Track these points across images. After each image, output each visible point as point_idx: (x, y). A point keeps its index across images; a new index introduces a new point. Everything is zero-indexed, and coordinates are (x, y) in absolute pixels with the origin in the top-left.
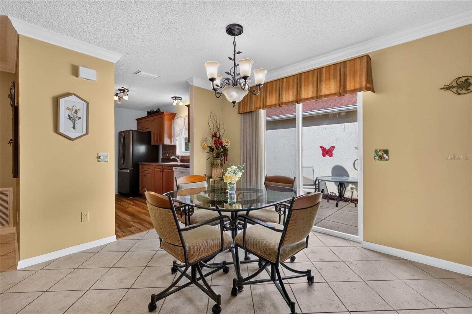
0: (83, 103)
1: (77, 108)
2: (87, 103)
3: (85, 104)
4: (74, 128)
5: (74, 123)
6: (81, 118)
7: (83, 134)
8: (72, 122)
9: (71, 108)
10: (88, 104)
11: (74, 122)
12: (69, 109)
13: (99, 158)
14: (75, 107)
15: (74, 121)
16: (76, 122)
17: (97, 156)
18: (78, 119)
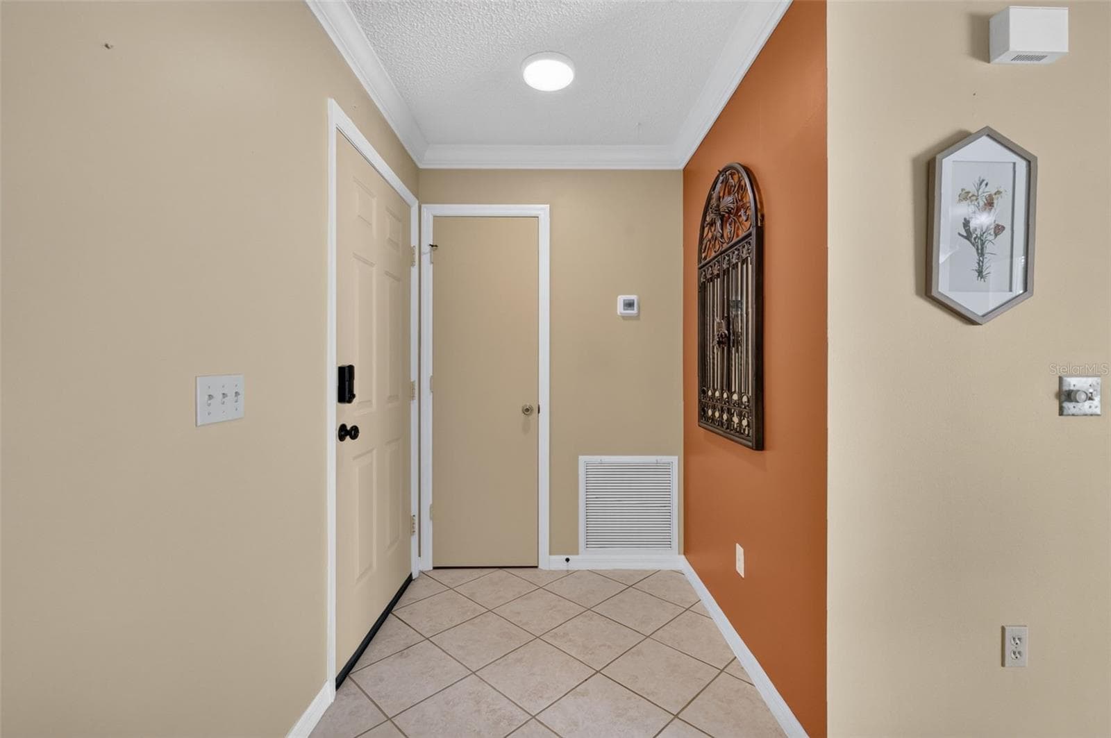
0: (1014, 164)
1: (991, 189)
2: (1029, 162)
3: (1022, 166)
4: (980, 273)
5: (981, 253)
6: (1003, 228)
7: (1010, 296)
8: (974, 250)
9: (973, 190)
10: (1031, 163)
11: (982, 249)
12: (965, 199)
13: (1063, 397)
14: (987, 185)
15: (983, 244)
16: (989, 248)
17: (1056, 388)
18: (996, 235)
